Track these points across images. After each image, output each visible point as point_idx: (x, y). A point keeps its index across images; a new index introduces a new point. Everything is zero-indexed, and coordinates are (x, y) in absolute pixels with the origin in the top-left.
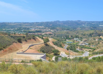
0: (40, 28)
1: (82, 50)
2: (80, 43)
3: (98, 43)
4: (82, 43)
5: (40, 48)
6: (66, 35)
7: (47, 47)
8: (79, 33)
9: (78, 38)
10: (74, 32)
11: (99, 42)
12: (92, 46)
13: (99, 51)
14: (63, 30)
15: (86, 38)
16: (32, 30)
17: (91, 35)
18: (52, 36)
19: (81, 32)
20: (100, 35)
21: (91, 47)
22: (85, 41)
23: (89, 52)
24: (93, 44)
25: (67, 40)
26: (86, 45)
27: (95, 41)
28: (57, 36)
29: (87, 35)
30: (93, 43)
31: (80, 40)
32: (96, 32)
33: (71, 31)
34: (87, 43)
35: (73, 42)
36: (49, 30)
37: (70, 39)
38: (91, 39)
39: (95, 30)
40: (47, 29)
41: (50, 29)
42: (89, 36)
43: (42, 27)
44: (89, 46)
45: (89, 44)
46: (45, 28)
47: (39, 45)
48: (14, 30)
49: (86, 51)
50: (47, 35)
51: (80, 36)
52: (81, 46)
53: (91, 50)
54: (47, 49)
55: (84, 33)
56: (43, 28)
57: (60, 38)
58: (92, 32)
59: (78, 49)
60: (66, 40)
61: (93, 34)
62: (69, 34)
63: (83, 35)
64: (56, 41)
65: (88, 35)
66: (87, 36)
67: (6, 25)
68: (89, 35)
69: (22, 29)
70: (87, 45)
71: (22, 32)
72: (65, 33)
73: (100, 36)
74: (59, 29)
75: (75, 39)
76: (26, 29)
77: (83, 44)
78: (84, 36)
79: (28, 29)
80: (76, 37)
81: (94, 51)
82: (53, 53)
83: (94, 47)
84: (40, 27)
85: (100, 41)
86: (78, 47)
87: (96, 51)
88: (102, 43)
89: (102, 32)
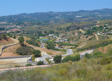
1: (62, 48)
2: (57, 40)
3: (78, 38)
4: (60, 40)
5: (16, 49)
6: (38, 32)
7: (24, 47)
8: (54, 28)
9: (53, 34)
10: (46, 26)
11: (80, 36)
12: (72, 42)
13: (84, 47)
14: (32, 24)
15: (63, 33)
17: (68, 29)
18: (20, 33)
19: (56, 26)
20: (78, 28)
21: (71, 44)
22: (63, 37)
23: (71, 50)
24: (73, 39)
25: (40, 37)
26: (64, 41)
27: (75, 36)
28: (26, 33)
29: (64, 29)
30: (73, 38)
31: (56, 36)
32: (74, 25)
33: (44, 26)
34: (66, 39)
35: (48, 39)
36: (15, 26)
37: (43, 36)
38: (69, 33)
39: (72, 23)
40: (12, 25)
41: (15, 25)
42: (66, 30)
44: (69, 43)
45: (69, 40)
46: (9, 24)
47: (14, 46)
49: (68, 48)
50: (13, 33)
52: (59, 43)
53: (73, 47)
54: (24, 51)
55: (60, 27)
56: (6, 24)
57: (31, 36)
58: (69, 24)
59: (57, 47)
61: (70, 27)
62: (41, 29)
63: (59, 30)
64: (30, 39)
65: (65, 29)
68: (66, 29)
70: (66, 42)
72: (36, 28)
73: (79, 30)
74: (27, 24)
75: (50, 35)
77: (62, 41)
78: (60, 31)
81: (77, 48)
82: (33, 55)
83: (75, 43)
84: (2, 23)
85: (81, 35)
86: (57, 45)
87: (81, 47)
88: (83, 37)
89: (81, 25)
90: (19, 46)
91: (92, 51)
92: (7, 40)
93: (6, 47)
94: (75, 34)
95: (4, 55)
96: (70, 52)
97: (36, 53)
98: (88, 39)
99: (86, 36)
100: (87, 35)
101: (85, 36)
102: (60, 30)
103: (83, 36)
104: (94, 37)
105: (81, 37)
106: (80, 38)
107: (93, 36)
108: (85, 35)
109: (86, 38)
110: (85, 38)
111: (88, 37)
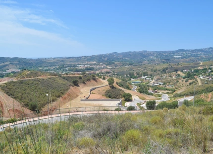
0: (91, 65)
1: (156, 92)
2: (151, 83)
3: (176, 81)
4: (154, 83)
5: (104, 92)
6: (130, 73)
7: (113, 90)
8: (147, 69)
9: (147, 76)
10: (139, 67)
12: (169, 86)
13: (183, 92)
14: (123, 65)
15: (158, 75)
16: (80, 68)
17: (164, 71)
18: (110, 74)
19: (150, 67)
20: (176, 71)
21: (168, 88)
22: (158, 79)
23: (167, 95)
24: (169, 83)
25: (132, 79)
26: (159, 85)
27: (172, 79)
28: (117, 74)
29: (159, 71)
31: (150, 79)
32: (172, 67)
34: (161, 82)
35: (141, 82)
36: (105, 67)
37: (135, 77)
38: (165, 76)
39: (169, 64)
40: (101, 65)
41: (105, 65)
43: (94, 62)
44: (165, 87)
45: (164, 84)
46: (98, 64)
47: (103, 88)
48: (54, 69)
49: (163, 93)
50: (103, 73)
51: (149, 73)
52: (153, 86)
53: (169, 92)
54: (114, 93)
55: (154, 69)
57: (122, 77)
58: (165, 66)
59: (150, 91)
60: (130, 80)
61: (167, 69)
62: (133, 70)
64: (120, 81)
66: (159, 72)
67: (43, 62)
69: (66, 67)
70: (161, 85)
71: (66, 71)
72: (128, 69)
73: (178, 72)
74: (118, 64)
75: (143, 77)
76: (71, 66)
77: (156, 84)
79: (75, 66)
80: (145, 74)
81: (174, 93)
82: (123, 99)
83: (172, 87)
84: (92, 62)
85: (179, 79)
86: (150, 89)
87: (179, 92)
88: (182, 81)
89: (180, 66)
90: (108, 88)
91: (193, 97)
92: (96, 81)
93: (94, 89)
94: (172, 77)
95: (92, 97)
96: (165, 97)
97: (127, 97)
98: (188, 83)
100: (186, 79)
101: (185, 80)
102: (155, 71)
103: (182, 79)
105: (180, 81)
106: (178, 81)
107: (195, 80)
108: (184, 78)
109: (186, 82)
110: (184, 82)
111: (188, 81)
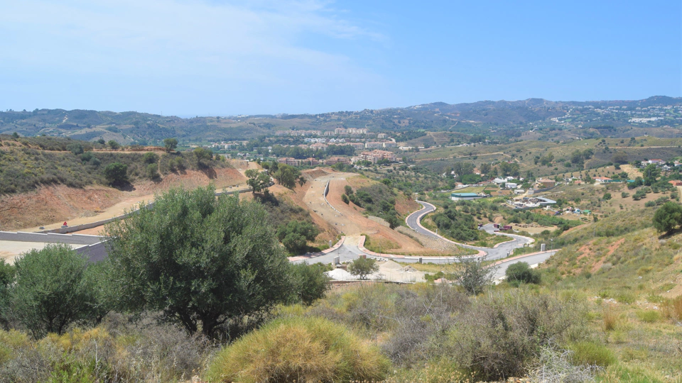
0: (348, 138)
2: (514, 199)
3: (601, 196)
4: (526, 200)
6: (459, 165)
8: (523, 155)
9: (512, 178)
10: (500, 149)
11: (609, 192)
12: (573, 211)
14: (452, 141)
15: (553, 174)
16: (313, 147)
17: (577, 161)
18: (391, 168)
19: (533, 150)
20: (621, 161)
21: (566, 218)
22: (544, 188)
23: (530, 241)
24: (577, 201)
25: (460, 185)
26: (542, 206)
27: (591, 190)
28: (414, 169)
29: (561, 160)
30: (580, 197)
31: (519, 187)
32: (607, 148)
33: (494, 146)
34: (551, 197)
35: (483, 194)
36: (390, 145)
37: (473, 180)
38: (574, 179)
39: (600, 140)
40: (382, 140)
41: (394, 140)
42: (569, 165)
43: (361, 131)
44: (558, 214)
45: (560, 203)
46: (372, 137)
48: (233, 148)
49: (523, 233)
51: (526, 166)
52: (517, 211)
55: (546, 155)
56: (363, 134)
57: (426, 178)
58: (584, 146)
59: (489, 225)
60: (453, 187)
61: (588, 154)
62: (475, 158)
63: (539, 164)
64: (371, 184)
65: (566, 162)
66: (560, 167)
67: (207, 128)
68: (569, 161)
69: (271, 143)
70: (548, 207)
71: (267, 154)
72: (460, 153)
73: (621, 166)
74: (435, 139)
75: (497, 180)
76: (287, 142)
77: (531, 205)
78: (545, 167)
79: (298, 140)
80: (506, 171)
83: (583, 216)
84: (352, 131)
85: (615, 188)
86: (498, 218)
88: (624, 196)
89: (637, 147)
94: (593, 182)
98: (643, 202)
99: (638, 192)
100: (640, 188)
101: (633, 192)
102: (544, 162)
103: (626, 190)
104: (673, 197)
105: (616, 196)
106: (608, 197)
107: (669, 194)
108: (632, 186)
109: (636, 198)
110: (630, 199)
111: (643, 196)
